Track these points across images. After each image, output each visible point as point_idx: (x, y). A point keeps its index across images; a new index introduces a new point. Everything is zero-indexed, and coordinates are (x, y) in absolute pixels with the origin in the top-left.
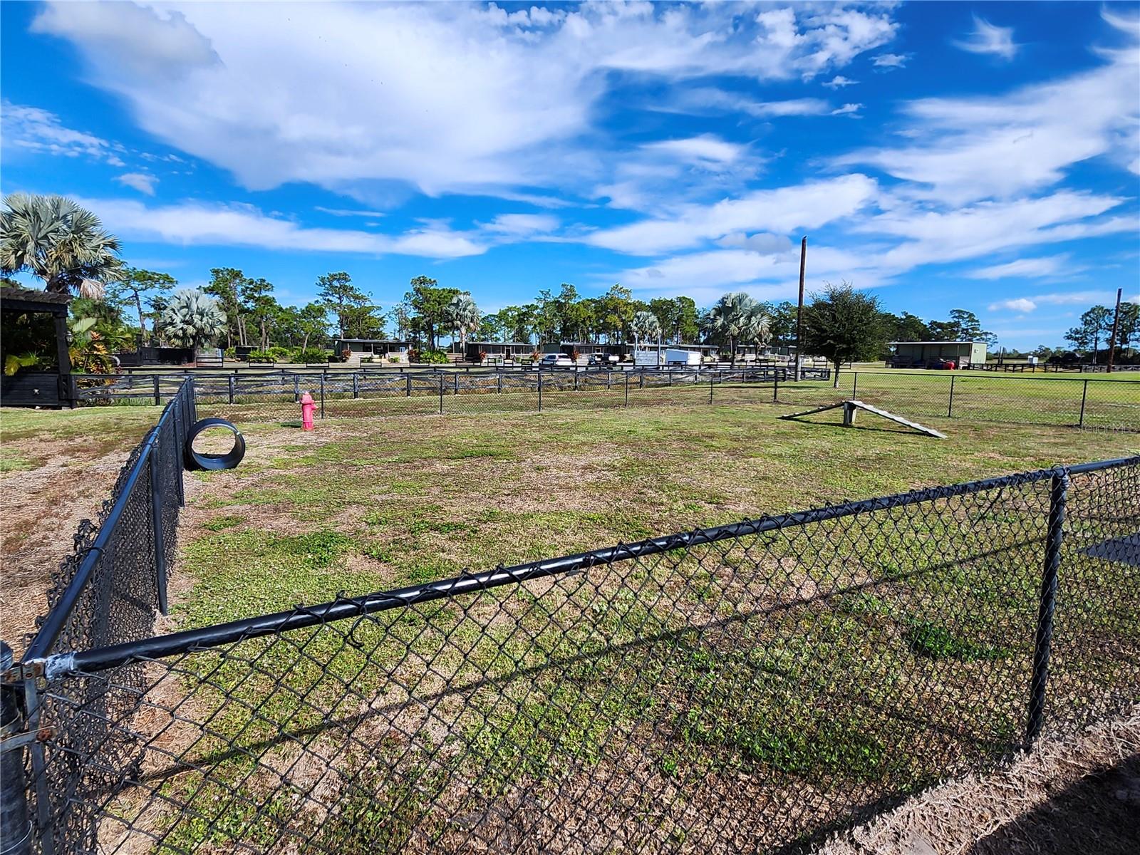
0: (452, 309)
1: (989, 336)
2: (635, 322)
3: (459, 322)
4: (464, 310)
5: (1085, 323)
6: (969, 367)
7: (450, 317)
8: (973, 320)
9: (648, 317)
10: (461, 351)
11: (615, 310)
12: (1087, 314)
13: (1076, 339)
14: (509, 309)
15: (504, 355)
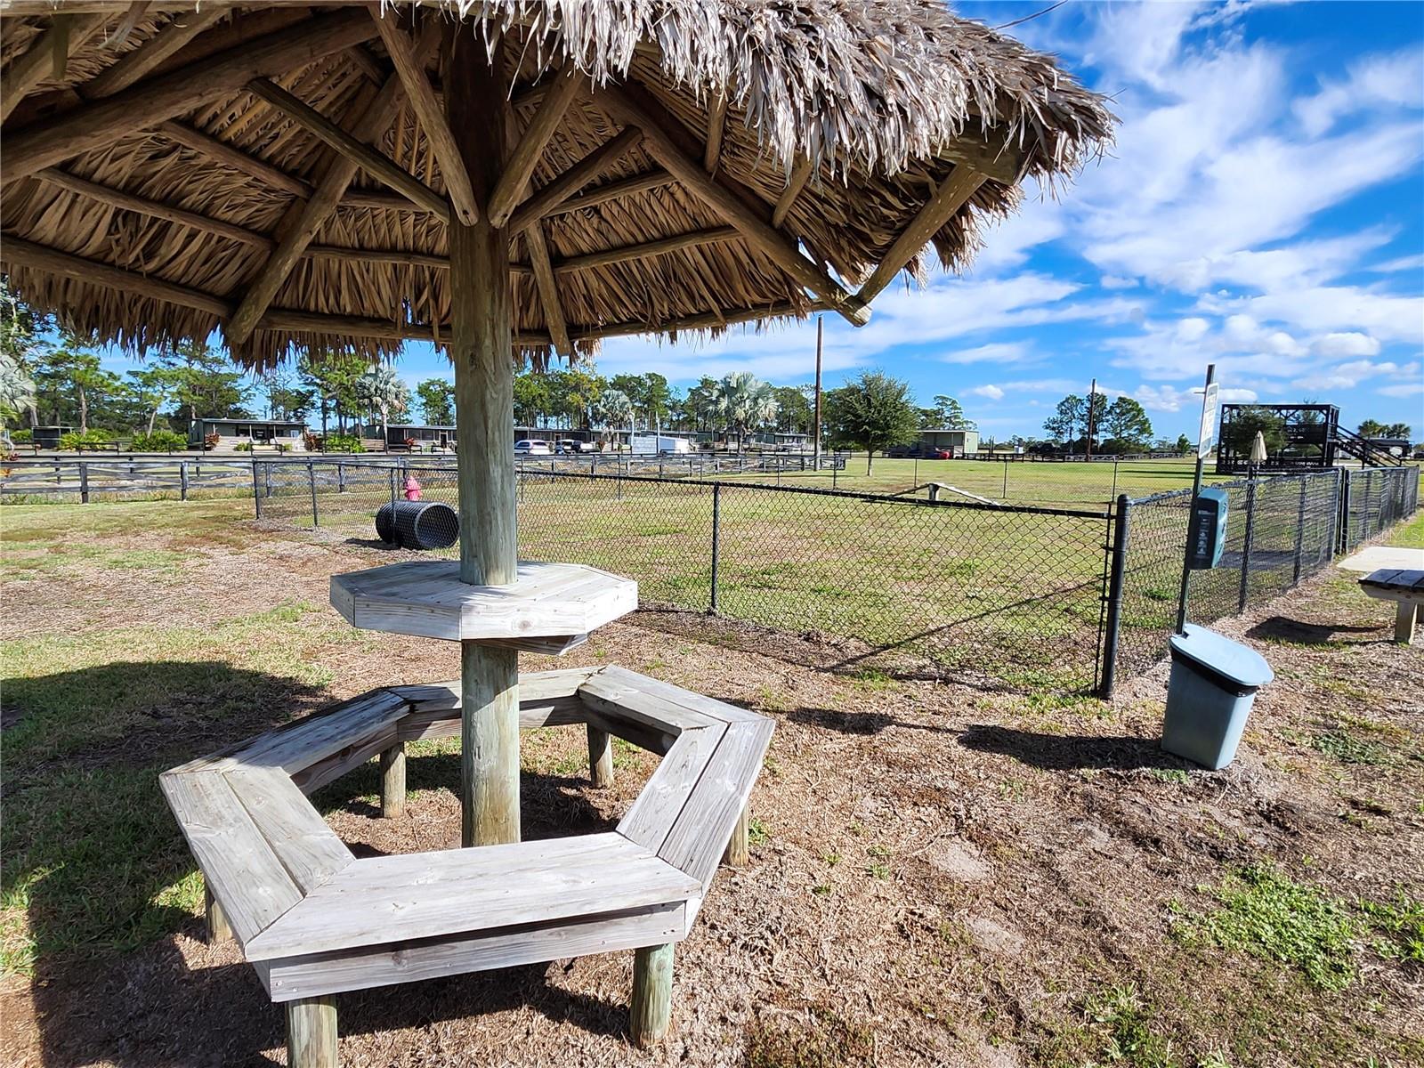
0: (368, 381)
1: (970, 425)
2: (602, 403)
3: (379, 399)
4: (387, 383)
5: (1061, 413)
6: (964, 457)
7: (366, 392)
8: (956, 408)
9: (618, 396)
10: (381, 436)
11: (576, 388)
12: (1062, 404)
13: (1054, 429)
14: (432, 383)
15: (438, 442)
